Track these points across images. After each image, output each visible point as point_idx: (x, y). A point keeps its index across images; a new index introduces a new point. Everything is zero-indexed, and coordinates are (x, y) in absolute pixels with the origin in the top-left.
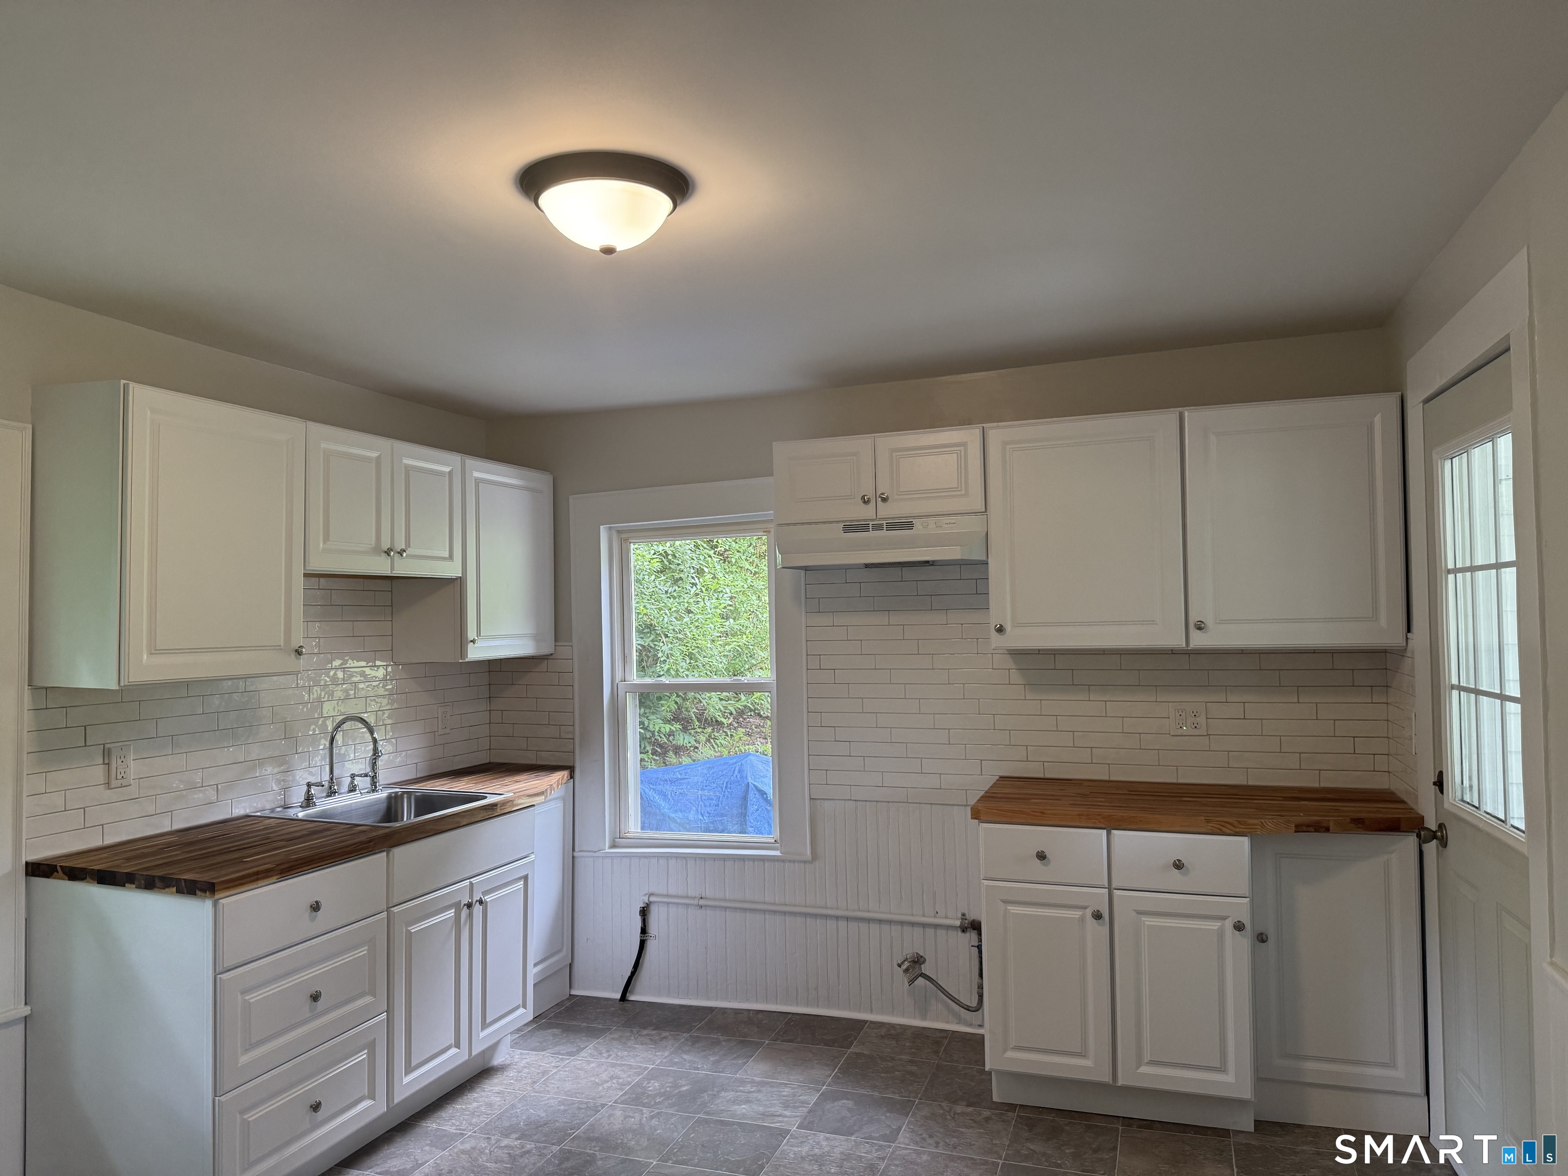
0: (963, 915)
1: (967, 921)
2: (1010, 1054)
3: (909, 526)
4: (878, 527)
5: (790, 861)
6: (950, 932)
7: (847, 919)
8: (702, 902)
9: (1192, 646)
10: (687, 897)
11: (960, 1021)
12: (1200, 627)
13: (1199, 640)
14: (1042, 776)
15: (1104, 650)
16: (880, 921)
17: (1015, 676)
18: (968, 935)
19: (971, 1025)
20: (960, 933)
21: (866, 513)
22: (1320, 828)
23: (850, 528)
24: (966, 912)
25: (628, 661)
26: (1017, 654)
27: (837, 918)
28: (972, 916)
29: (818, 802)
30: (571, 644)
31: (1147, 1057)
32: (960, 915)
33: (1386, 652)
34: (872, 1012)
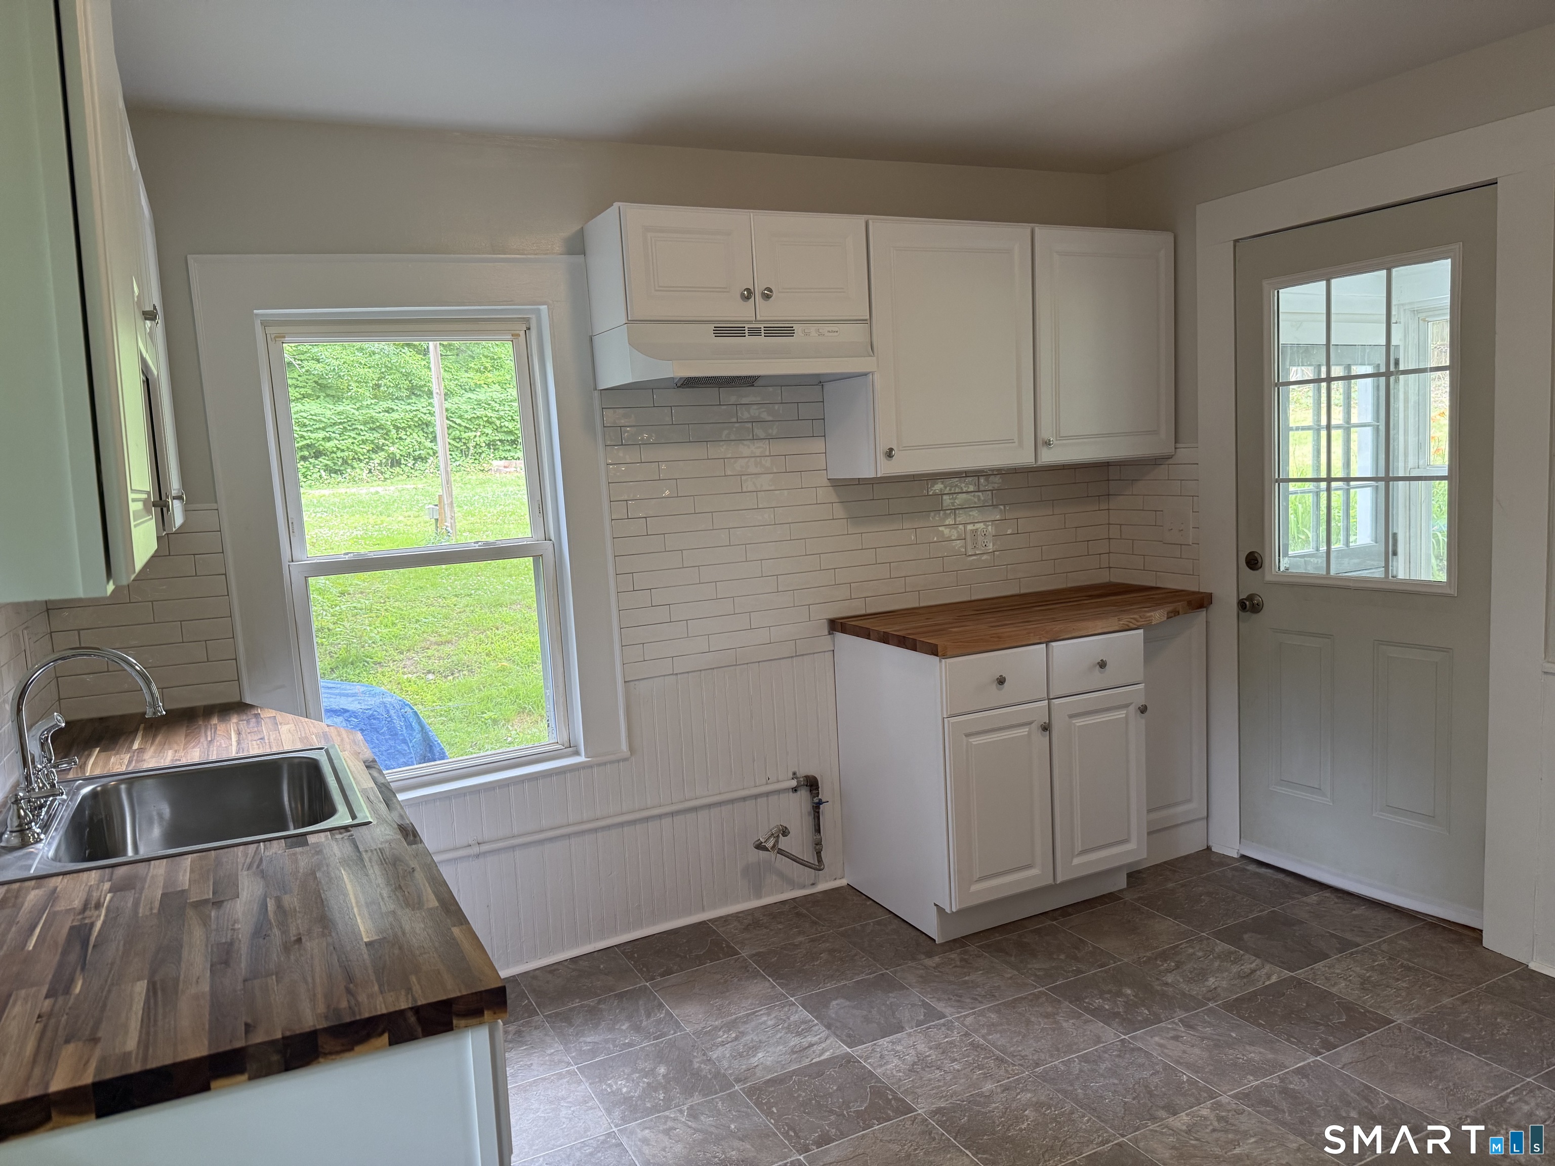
0: (794, 774)
1: (802, 779)
2: (975, 888)
3: (787, 331)
4: (755, 332)
5: (599, 765)
6: (781, 796)
7: (672, 814)
8: (484, 848)
9: (1039, 463)
10: (456, 849)
11: (793, 885)
12: (1047, 443)
13: (1048, 457)
14: (863, 612)
15: (914, 475)
16: (709, 806)
17: (839, 511)
18: (799, 793)
19: (804, 887)
20: (791, 793)
21: (742, 312)
22: (1176, 613)
23: (720, 332)
24: (796, 770)
25: (295, 530)
26: (838, 484)
27: (660, 816)
28: (804, 771)
29: (632, 683)
30: (214, 506)
31: (1079, 847)
32: (791, 776)
33: (1109, 465)
34: (703, 910)
